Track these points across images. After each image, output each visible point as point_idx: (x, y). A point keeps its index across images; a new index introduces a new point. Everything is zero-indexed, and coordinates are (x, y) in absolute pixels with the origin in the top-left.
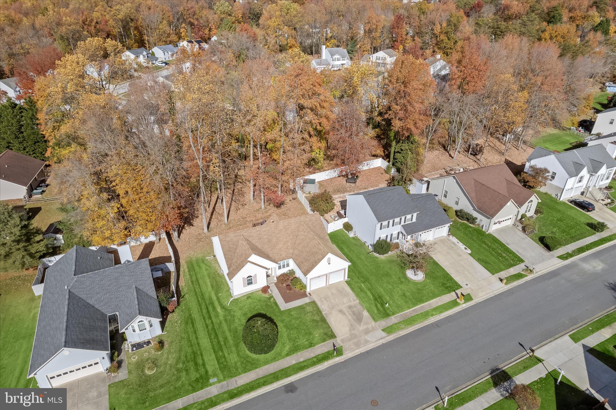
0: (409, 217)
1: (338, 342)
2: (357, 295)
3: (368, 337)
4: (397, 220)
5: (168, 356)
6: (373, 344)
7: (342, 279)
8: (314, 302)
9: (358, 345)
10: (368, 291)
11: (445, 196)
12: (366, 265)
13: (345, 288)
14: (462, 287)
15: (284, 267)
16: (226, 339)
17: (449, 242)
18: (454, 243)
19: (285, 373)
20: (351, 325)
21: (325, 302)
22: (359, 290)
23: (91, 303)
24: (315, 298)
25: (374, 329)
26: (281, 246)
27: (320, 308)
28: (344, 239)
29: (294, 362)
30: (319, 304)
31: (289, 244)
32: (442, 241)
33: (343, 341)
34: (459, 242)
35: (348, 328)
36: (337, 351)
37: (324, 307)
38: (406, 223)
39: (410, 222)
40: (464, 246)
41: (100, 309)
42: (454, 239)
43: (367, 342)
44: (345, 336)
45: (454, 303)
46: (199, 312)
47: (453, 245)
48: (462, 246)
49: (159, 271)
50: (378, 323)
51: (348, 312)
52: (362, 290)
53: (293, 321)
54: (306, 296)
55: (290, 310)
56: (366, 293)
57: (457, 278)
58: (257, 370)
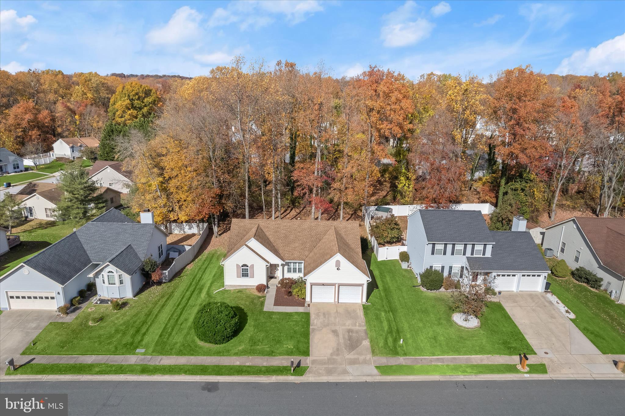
0: (479, 247)
1: (307, 361)
2: (368, 322)
3: (349, 368)
4: (459, 247)
5: (121, 316)
6: (351, 378)
7: (360, 301)
8: (308, 315)
9: (329, 372)
10: (385, 321)
11: (563, 250)
12: (403, 297)
13: (358, 311)
14: (535, 354)
15: (295, 271)
16: (186, 320)
17: (543, 300)
18: (551, 303)
19: (218, 370)
20: (338, 350)
21: (322, 317)
22: (374, 317)
23: (86, 248)
24: (312, 311)
25: (365, 362)
26: (297, 245)
27: (311, 321)
28: (393, 269)
29: (238, 363)
30: (313, 317)
31: (308, 245)
32: (532, 296)
33: (314, 362)
34: (559, 301)
35: (330, 351)
36: (298, 369)
37: (315, 321)
38: (474, 256)
39: (481, 256)
40: (566, 308)
41: (89, 255)
42: (554, 299)
43: (345, 372)
44: (321, 358)
45: (512, 369)
46: (183, 292)
47: (547, 304)
48: (562, 308)
49: (176, 252)
50: (375, 358)
51: (344, 335)
52: (378, 318)
53: (268, 324)
54: (304, 306)
55: (273, 313)
56: (381, 322)
57: (532, 340)
58: (192, 357)
